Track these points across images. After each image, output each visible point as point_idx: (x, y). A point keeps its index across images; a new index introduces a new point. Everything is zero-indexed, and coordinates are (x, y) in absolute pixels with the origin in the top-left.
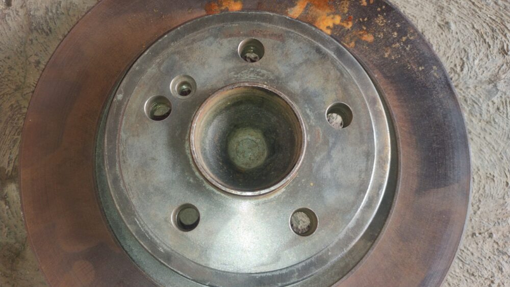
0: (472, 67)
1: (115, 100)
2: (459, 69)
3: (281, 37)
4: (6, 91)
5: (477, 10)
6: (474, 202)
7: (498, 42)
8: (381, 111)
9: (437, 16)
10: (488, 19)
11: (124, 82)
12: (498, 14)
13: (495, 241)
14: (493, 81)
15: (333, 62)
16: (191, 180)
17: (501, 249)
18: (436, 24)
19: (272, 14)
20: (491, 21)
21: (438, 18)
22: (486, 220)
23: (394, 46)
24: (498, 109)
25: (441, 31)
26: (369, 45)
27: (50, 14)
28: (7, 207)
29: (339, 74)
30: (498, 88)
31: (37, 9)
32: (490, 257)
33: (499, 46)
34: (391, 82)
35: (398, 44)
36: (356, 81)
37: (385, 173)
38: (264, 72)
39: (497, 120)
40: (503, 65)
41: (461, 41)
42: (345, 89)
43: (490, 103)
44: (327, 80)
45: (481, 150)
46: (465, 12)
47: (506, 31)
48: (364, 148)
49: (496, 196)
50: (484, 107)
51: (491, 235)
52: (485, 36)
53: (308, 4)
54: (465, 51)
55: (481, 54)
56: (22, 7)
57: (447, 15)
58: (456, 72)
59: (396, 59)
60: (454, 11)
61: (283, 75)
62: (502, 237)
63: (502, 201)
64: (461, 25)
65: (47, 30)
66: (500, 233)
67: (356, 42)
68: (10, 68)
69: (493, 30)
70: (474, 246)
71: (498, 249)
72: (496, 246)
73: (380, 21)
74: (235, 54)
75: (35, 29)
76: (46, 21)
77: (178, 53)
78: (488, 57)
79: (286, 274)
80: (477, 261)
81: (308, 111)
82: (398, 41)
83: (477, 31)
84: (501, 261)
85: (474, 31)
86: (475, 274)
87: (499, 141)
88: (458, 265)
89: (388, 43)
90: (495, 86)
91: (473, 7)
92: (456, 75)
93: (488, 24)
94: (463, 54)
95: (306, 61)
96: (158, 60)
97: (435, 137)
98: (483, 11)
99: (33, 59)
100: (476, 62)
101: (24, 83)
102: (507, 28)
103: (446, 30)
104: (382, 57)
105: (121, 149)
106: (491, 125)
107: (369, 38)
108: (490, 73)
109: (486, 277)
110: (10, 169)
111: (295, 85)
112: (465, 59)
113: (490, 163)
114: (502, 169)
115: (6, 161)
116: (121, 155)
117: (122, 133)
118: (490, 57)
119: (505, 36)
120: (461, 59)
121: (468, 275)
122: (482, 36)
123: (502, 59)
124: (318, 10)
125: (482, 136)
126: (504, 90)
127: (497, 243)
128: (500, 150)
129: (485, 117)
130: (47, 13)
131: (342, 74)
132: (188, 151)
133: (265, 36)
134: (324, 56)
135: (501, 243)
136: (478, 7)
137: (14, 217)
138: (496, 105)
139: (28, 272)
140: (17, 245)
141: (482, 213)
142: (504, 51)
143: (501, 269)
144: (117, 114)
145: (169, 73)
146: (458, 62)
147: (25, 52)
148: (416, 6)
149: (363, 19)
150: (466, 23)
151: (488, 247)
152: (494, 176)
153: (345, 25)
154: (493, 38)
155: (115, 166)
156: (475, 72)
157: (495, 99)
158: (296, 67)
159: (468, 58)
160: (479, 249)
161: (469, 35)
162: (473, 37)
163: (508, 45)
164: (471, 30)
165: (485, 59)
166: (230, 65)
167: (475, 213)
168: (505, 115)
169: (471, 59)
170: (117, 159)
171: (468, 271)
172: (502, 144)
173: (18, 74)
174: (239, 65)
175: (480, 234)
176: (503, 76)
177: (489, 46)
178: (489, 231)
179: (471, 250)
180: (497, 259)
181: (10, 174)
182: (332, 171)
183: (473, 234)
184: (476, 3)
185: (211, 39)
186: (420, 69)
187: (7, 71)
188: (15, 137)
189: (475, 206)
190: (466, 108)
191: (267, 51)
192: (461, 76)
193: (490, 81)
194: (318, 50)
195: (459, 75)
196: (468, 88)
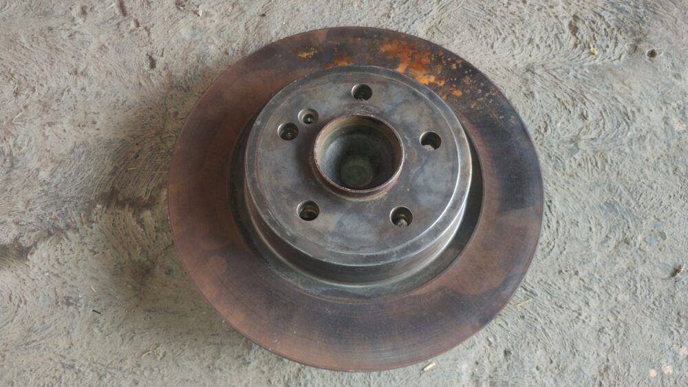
0: (555, 130)
1: (254, 125)
2: (543, 130)
3: (385, 84)
4: (147, 135)
5: (559, 82)
6: (560, 244)
7: (578, 108)
8: (464, 139)
9: (523, 86)
10: (568, 90)
11: (262, 112)
12: (577, 86)
13: (581, 279)
14: (575, 141)
15: (426, 102)
16: (313, 184)
17: (586, 285)
18: (522, 94)
19: (378, 67)
20: (571, 91)
21: (524, 89)
22: (572, 260)
23: (478, 100)
24: (580, 165)
25: (526, 99)
26: (458, 98)
27: (189, 75)
28: (142, 230)
29: (431, 111)
30: (579, 147)
31: (179, 71)
32: (576, 292)
33: (579, 112)
34: (477, 127)
35: (482, 99)
36: (444, 117)
37: (467, 184)
38: (372, 108)
39: (579, 174)
40: (583, 128)
41: (544, 107)
42: (435, 122)
43: (572, 160)
44: (421, 115)
45: (565, 199)
46: (548, 84)
47: (585, 100)
48: (450, 164)
49: (581, 239)
50: (567, 162)
51: (577, 273)
52: (566, 104)
53: (408, 67)
54: (548, 116)
55: (563, 118)
56: (164, 69)
57: (531, 86)
58: (540, 133)
59: (481, 110)
60: (538, 83)
61: (387, 111)
62: (588, 275)
63: (586, 244)
64: (544, 95)
65: (185, 88)
66: (586, 272)
67: (447, 96)
68: (152, 117)
69: (573, 99)
70: (561, 281)
71: (584, 286)
72: (582, 283)
73: (467, 80)
74: (349, 94)
75: (176, 87)
76: (185, 80)
77: (305, 93)
78: (569, 121)
79: (387, 254)
80: (565, 295)
81: (406, 137)
82: (483, 96)
83: (559, 100)
84: (587, 295)
85: (556, 100)
86: (564, 306)
87: (582, 192)
88: (547, 297)
89: (474, 97)
90: (576, 145)
91: (554, 80)
92: (541, 136)
93: (568, 94)
94: (546, 118)
95: (405, 101)
96: (289, 98)
97: (513, 170)
98: (564, 83)
99: (172, 111)
100: (559, 125)
101: (163, 129)
102: (586, 97)
103: (531, 98)
104: (469, 108)
105: (259, 159)
106: (574, 179)
107: (458, 93)
108: (571, 134)
109: (573, 309)
110: (147, 198)
111: (396, 118)
112: (548, 122)
113: (575, 211)
114: (586, 217)
115: (144, 192)
116: (259, 163)
117: (260, 149)
118: (571, 121)
119: (584, 104)
120: (545, 122)
121: (556, 307)
122: (563, 104)
123: (582, 123)
124: (416, 72)
125: (566, 187)
126: (584, 149)
127: (583, 280)
128: (583, 199)
129: (568, 171)
130: (186, 74)
131: (433, 111)
132: (311, 163)
133: (373, 82)
134: (419, 98)
135: (586, 280)
136: (559, 80)
137: (147, 238)
138: (577, 162)
139: (156, 288)
140: (148, 263)
141: (567, 253)
142: (584, 116)
143: (587, 303)
144: (257, 135)
145: (297, 107)
146: (542, 124)
147: (165, 104)
148: (504, 78)
149: (453, 79)
150: (549, 93)
151: (574, 283)
152: (578, 222)
153: (438, 83)
154: (573, 105)
155: (254, 172)
156: (558, 133)
157: (576, 156)
158: (397, 105)
159: (550, 121)
160: (566, 285)
161: (551, 102)
162: (555, 104)
163: (587, 112)
164: (553, 99)
165: (567, 123)
166: (345, 102)
167: (561, 253)
168: (586, 170)
169: (554, 123)
170: (255, 167)
171: (556, 303)
172: (585, 195)
173: (159, 121)
174: (353, 102)
175: (566, 271)
176: (583, 137)
177: (570, 112)
178: (576, 269)
179: (559, 285)
180: (584, 294)
181: (146, 202)
182: (425, 181)
183: (560, 272)
184: (558, 77)
185: (331, 84)
186: (501, 117)
187: (149, 119)
188: (154, 172)
189: (561, 248)
190: (550, 162)
191: (374, 94)
192: (545, 136)
193: (572, 141)
194: (414, 94)
195: (543, 135)
196: (551, 146)
